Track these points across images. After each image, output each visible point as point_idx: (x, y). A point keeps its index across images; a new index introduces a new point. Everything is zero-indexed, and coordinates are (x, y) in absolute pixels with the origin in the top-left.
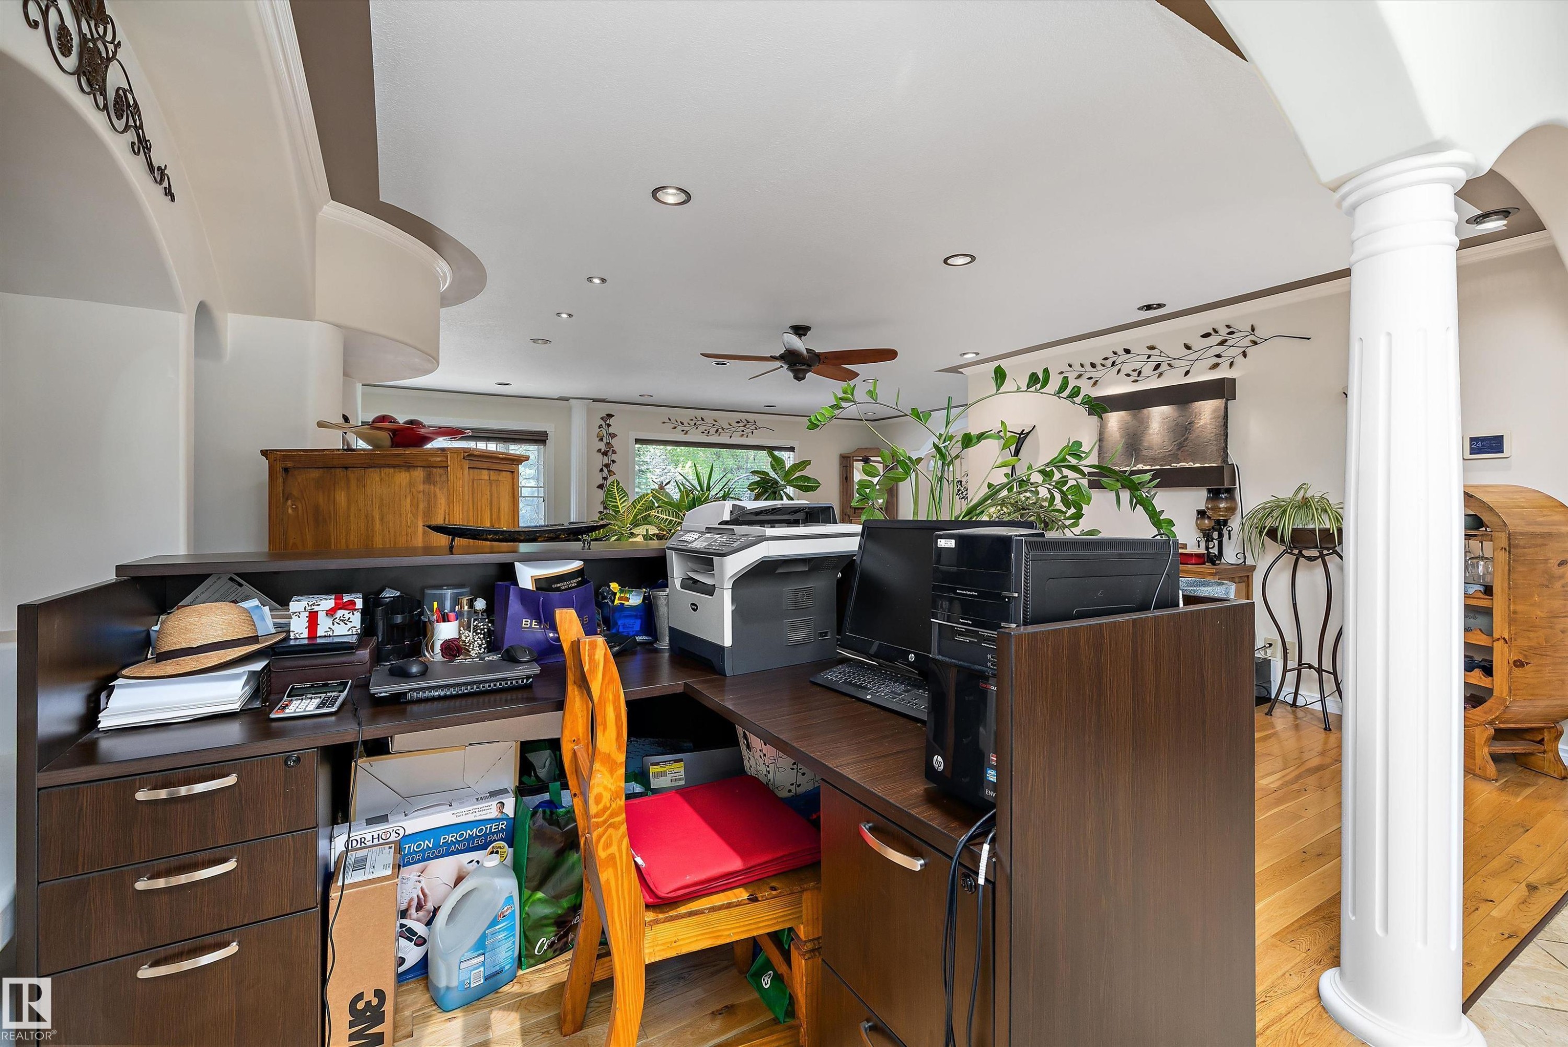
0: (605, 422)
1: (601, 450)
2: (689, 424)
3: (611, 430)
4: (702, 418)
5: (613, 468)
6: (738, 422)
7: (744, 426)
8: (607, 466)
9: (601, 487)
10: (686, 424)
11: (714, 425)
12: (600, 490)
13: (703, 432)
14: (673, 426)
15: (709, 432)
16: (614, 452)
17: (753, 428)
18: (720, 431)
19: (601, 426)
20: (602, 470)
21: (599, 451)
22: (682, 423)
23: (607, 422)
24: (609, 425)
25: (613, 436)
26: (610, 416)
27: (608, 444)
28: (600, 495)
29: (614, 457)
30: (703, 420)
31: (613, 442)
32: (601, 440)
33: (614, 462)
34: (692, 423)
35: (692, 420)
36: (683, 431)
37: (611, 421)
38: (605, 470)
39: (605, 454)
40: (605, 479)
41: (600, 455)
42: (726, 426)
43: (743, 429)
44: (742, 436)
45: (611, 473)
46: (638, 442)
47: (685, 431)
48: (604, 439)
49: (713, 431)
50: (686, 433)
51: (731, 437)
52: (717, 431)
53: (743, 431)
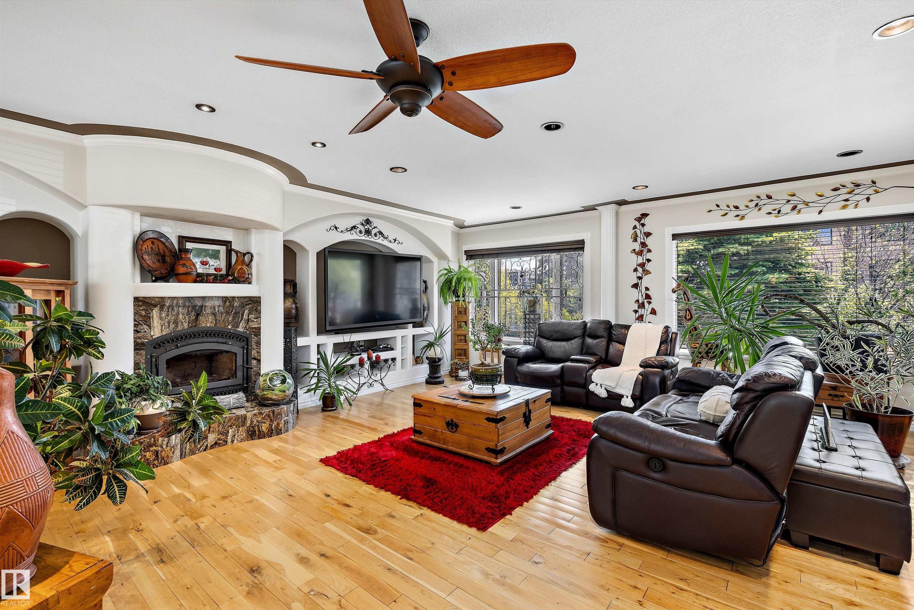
0: (639, 221)
1: (634, 250)
2: (747, 206)
3: (646, 229)
4: (767, 196)
5: (648, 267)
6: (837, 189)
7: (850, 193)
8: (642, 265)
9: (635, 286)
10: (742, 207)
11: (789, 201)
12: (635, 289)
13: (770, 213)
14: (723, 212)
15: (780, 211)
16: (649, 251)
17: (869, 191)
18: (801, 206)
19: (635, 227)
20: (636, 270)
22: (737, 208)
23: (642, 222)
24: (643, 225)
25: (648, 234)
26: (645, 215)
27: (643, 244)
28: (635, 294)
29: (649, 256)
30: (769, 198)
31: (648, 241)
32: (635, 240)
33: (649, 261)
34: (752, 205)
35: (751, 201)
36: (738, 216)
37: (646, 220)
38: (640, 269)
39: (640, 253)
40: (640, 278)
41: (634, 256)
42: (811, 198)
43: (847, 196)
44: (844, 207)
45: (647, 272)
46: (675, 237)
47: (741, 216)
48: (638, 239)
49: (787, 208)
50: (743, 218)
51: (820, 212)
52: (794, 208)
53: (847, 200)
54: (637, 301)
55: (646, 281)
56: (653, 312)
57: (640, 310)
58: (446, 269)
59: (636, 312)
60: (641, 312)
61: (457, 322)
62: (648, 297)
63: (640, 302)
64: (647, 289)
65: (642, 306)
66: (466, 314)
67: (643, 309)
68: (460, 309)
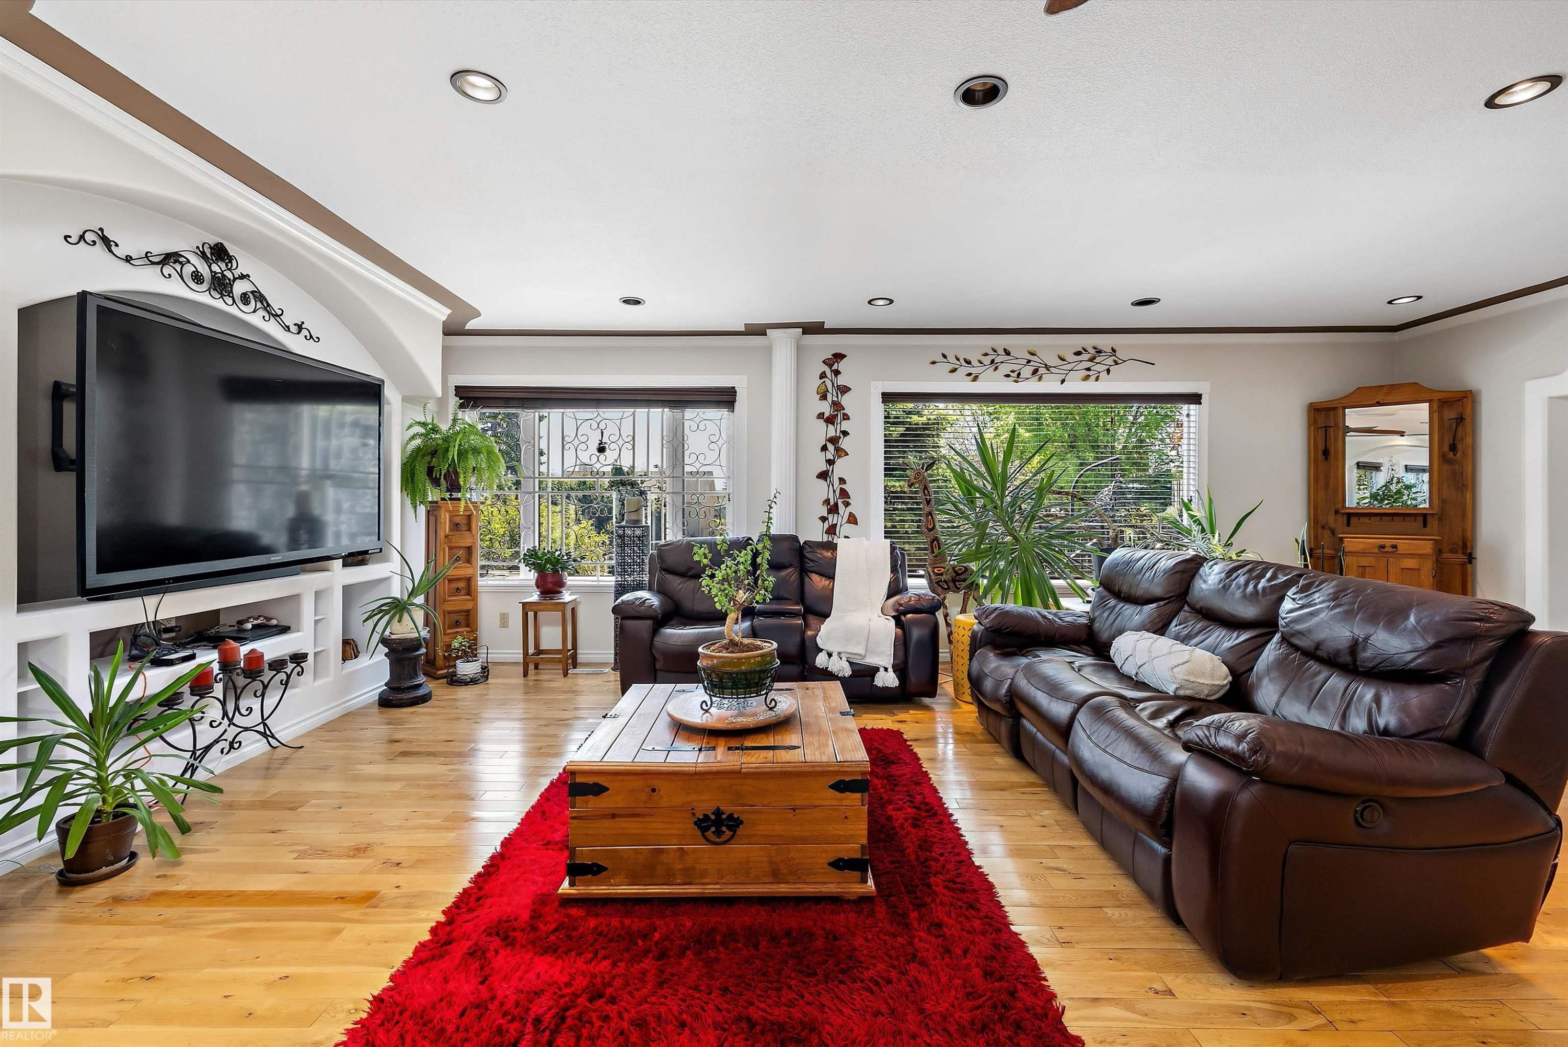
0: (831, 366)
1: (823, 414)
2: (980, 362)
3: (841, 380)
4: (1005, 350)
5: (844, 443)
6: (1078, 353)
7: (1091, 360)
8: (834, 440)
9: (823, 475)
10: (975, 362)
11: (1029, 361)
12: (822, 482)
13: (1008, 376)
14: (951, 367)
15: (1019, 374)
16: (846, 417)
17: (1110, 361)
18: (1042, 370)
19: (823, 376)
20: (824, 448)
21: (820, 416)
22: (968, 362)
23: (835, 367)
24: (837, 373)
25: (844, 390)
26: (839, 357)
27: (837, 406)
28: (822, 490)
29: (845, 425)
30: (1007, 353)
31: (845, 400)
32: (824, 397)
33: (845, 433)
34: (987, 360)
35: (986, 355)
36: (970, 374)
37: (841, 366)
38: (831, 447)
39: (830, 420)
40: (831, 462)
41: (822, 423)
42: (1053, 361)
43: (1089, 364)
44: (1087, 378)
45: (840, 452)
46: (888, 398)
47: (973, 375)
48: (829, 396)
49: (1027, 371)
50: (975, 379)
51: (1063, 381)
52: (1035, 372)
53: (1088, 369)
54: (827, 502)
55: (841, 468)
56: (853, 520)
57: (830, 516)
58: (424, 425)
59: (824, 519)
60: (833, 519)
61: (450, 548)
62: (844, 494)
63: (832, 503)
64: (842, 481)
65: (834, 509)
66: (469, 530)
67: (836, 515)
68: (457, 519)
